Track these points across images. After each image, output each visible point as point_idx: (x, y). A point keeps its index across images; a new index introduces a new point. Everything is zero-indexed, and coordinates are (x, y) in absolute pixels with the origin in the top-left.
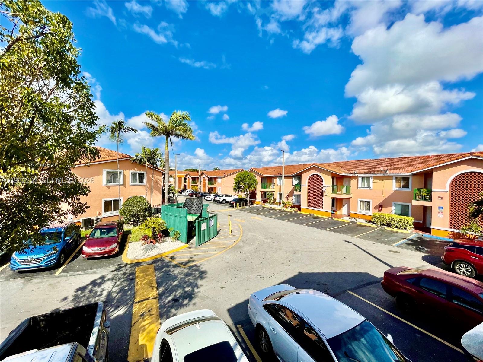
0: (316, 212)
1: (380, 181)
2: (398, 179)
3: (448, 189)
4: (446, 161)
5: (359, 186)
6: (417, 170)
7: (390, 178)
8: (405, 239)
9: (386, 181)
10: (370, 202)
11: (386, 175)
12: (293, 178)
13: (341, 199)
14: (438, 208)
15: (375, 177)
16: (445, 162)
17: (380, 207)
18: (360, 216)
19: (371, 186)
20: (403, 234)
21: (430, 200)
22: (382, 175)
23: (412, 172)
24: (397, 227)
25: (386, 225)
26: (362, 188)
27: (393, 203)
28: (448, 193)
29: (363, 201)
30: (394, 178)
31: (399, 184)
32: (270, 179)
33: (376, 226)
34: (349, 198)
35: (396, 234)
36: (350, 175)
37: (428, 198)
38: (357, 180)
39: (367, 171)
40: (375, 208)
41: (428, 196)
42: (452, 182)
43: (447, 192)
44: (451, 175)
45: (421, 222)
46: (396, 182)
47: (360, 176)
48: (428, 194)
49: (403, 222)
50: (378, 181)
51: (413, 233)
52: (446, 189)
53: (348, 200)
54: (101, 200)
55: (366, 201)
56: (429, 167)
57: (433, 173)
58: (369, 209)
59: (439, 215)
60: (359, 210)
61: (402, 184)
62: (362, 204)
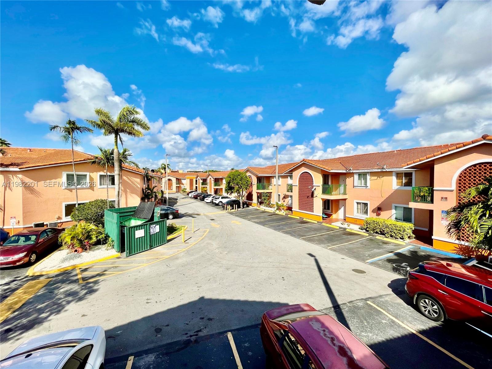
0: (305, 215)
1: (378, 178)
2: (399, 175)
3: (454, 187)
4: (450, 149)
5: (355, 185)
6: (414, 163)
7: (389, 173)
8: (391, 252)
9: (385, 177)
10: (367, 204)
11: (384, 171)
12: (289, 177)
13: (337, 201)
14: (441, 212)
15: (372, 174)
16: (449, 151)
17: (379, 210)
18: (355, 221)
19: (368, 184)
20: (395, 246)
21: (432, 201)
22: (379, 170)
23: (408, 165)
24: (392, 236)
25: (379, 232)
26: (358, 188)
27: (393, 205)
28: (455, 192)
29: (360, 203)
30: (394, 174)
31: (401, 181)
32: (269, 179)
33: (367, 235)
34: (345, 200)
35: (385, 246)
36: (344, 171)
37: (429, 199)
38: (352, 178)
39: (364, 167)
40: (373, 211)
41: (429, 196)
42: (460, 177)
43: (452, 191)
44: (458, 168)
45: (427, 230)
46: (397, 179)
47: (356, 173)
48: (429, 194)
49: (399, 230)
50: (376, 178)
51: (410, 245)
52: (451, 187)
53: (344, 201)
54: (61, 203)
55: (363, 203)
56: (429, 158)
57: (435, 166)
58: (366, 212)
59: (442, 222)
60: (355, 213)
61: (404, 181)
62: (359, 206)
